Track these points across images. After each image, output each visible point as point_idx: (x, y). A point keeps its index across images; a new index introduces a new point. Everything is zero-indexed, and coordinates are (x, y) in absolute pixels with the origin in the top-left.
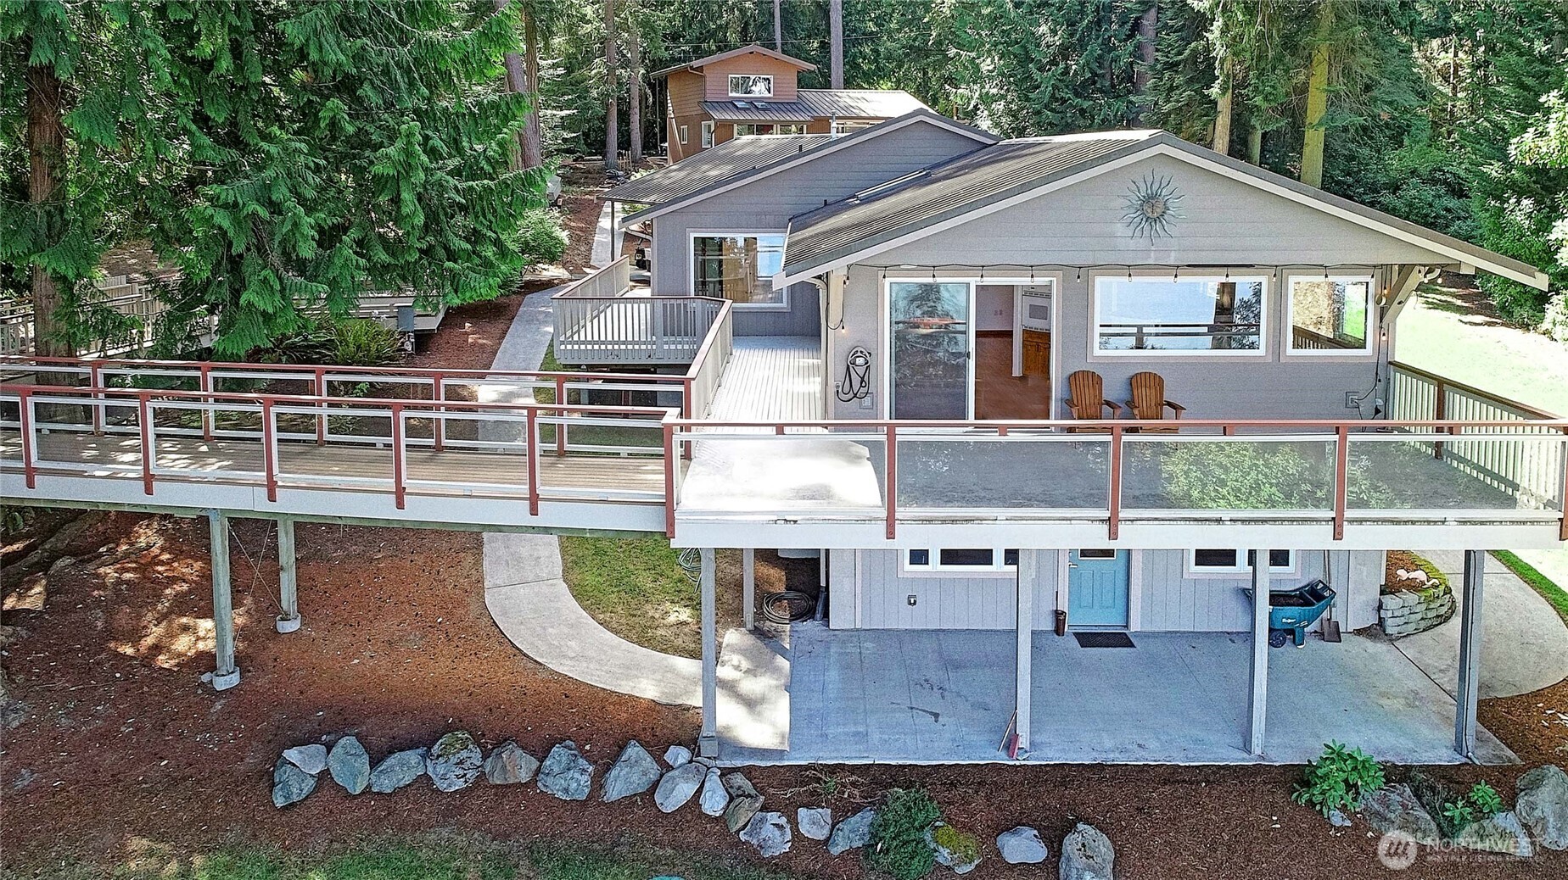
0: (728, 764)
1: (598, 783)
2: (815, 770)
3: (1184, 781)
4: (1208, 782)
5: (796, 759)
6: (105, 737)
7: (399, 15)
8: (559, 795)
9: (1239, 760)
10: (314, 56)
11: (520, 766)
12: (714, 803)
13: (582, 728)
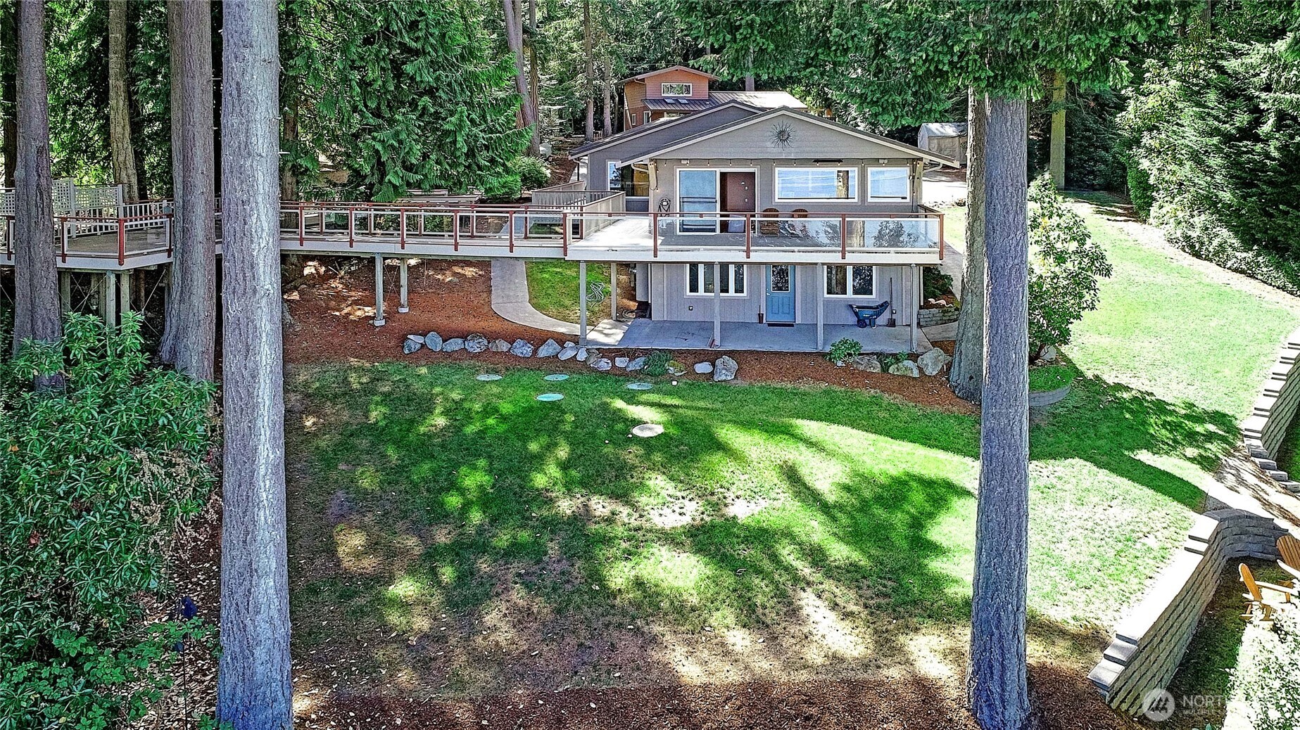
0: (590, 347)
1: (535, 352)
6: (334, 335)
7: (457, 59)
8: (519, 355)
10: (418, 79)
11: (503, 346)
12: (582, 357)
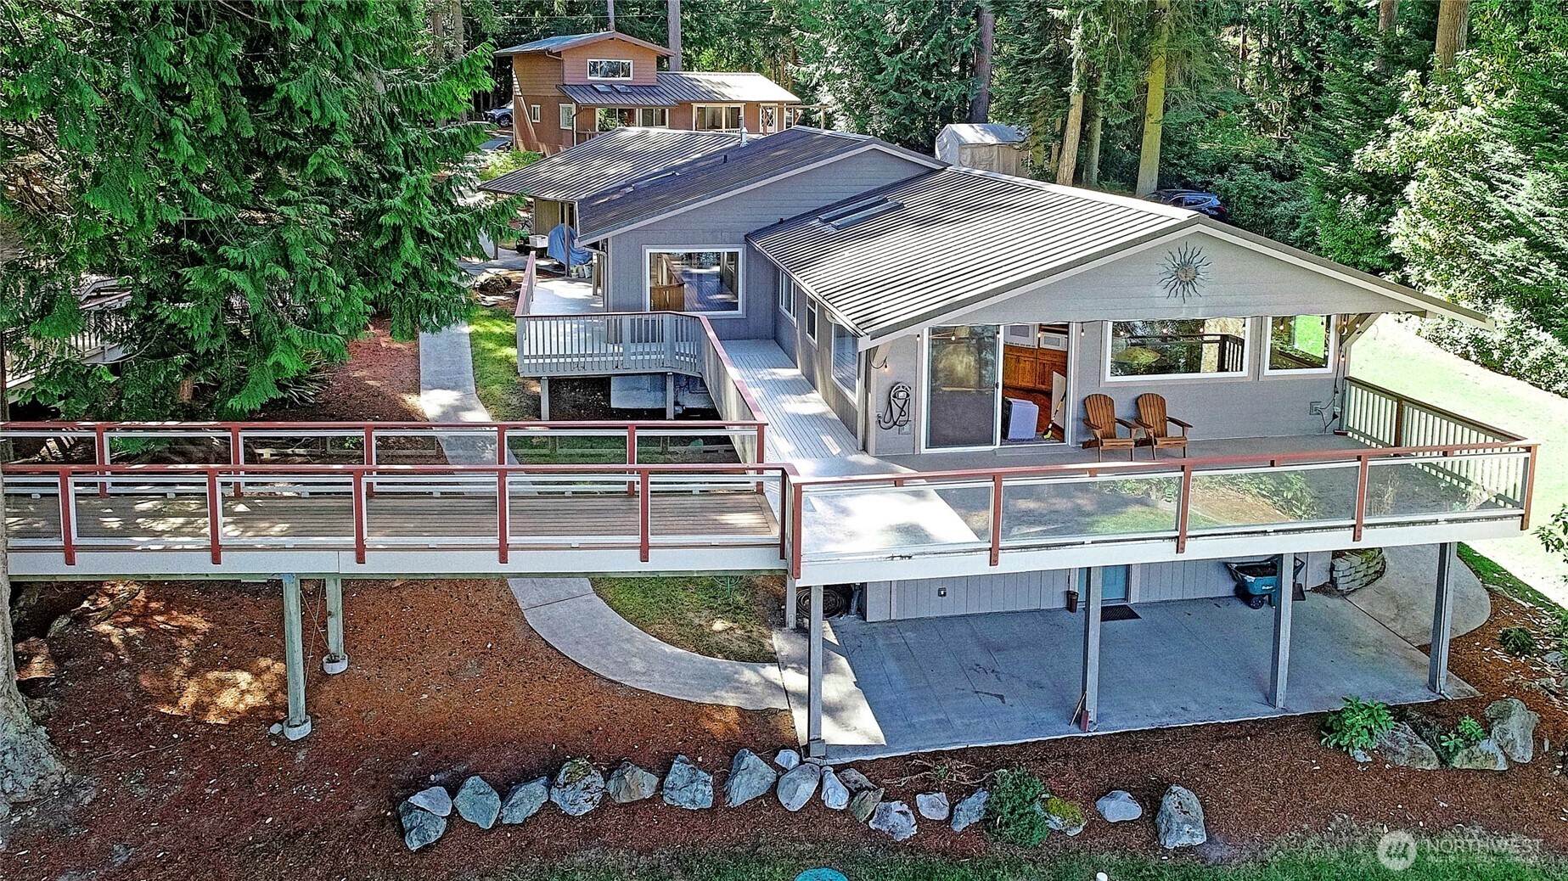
0: (837, 761)
1: (721, 791)
2: (919, 759)
3: (1231, 736)
4: (1251, 736)
5: (897, 751)
6: (192, 800)
8: (687, 806)
9: (1266, 714)
11: (642, 783)
12: (837, 797)
13: (686, 741)
